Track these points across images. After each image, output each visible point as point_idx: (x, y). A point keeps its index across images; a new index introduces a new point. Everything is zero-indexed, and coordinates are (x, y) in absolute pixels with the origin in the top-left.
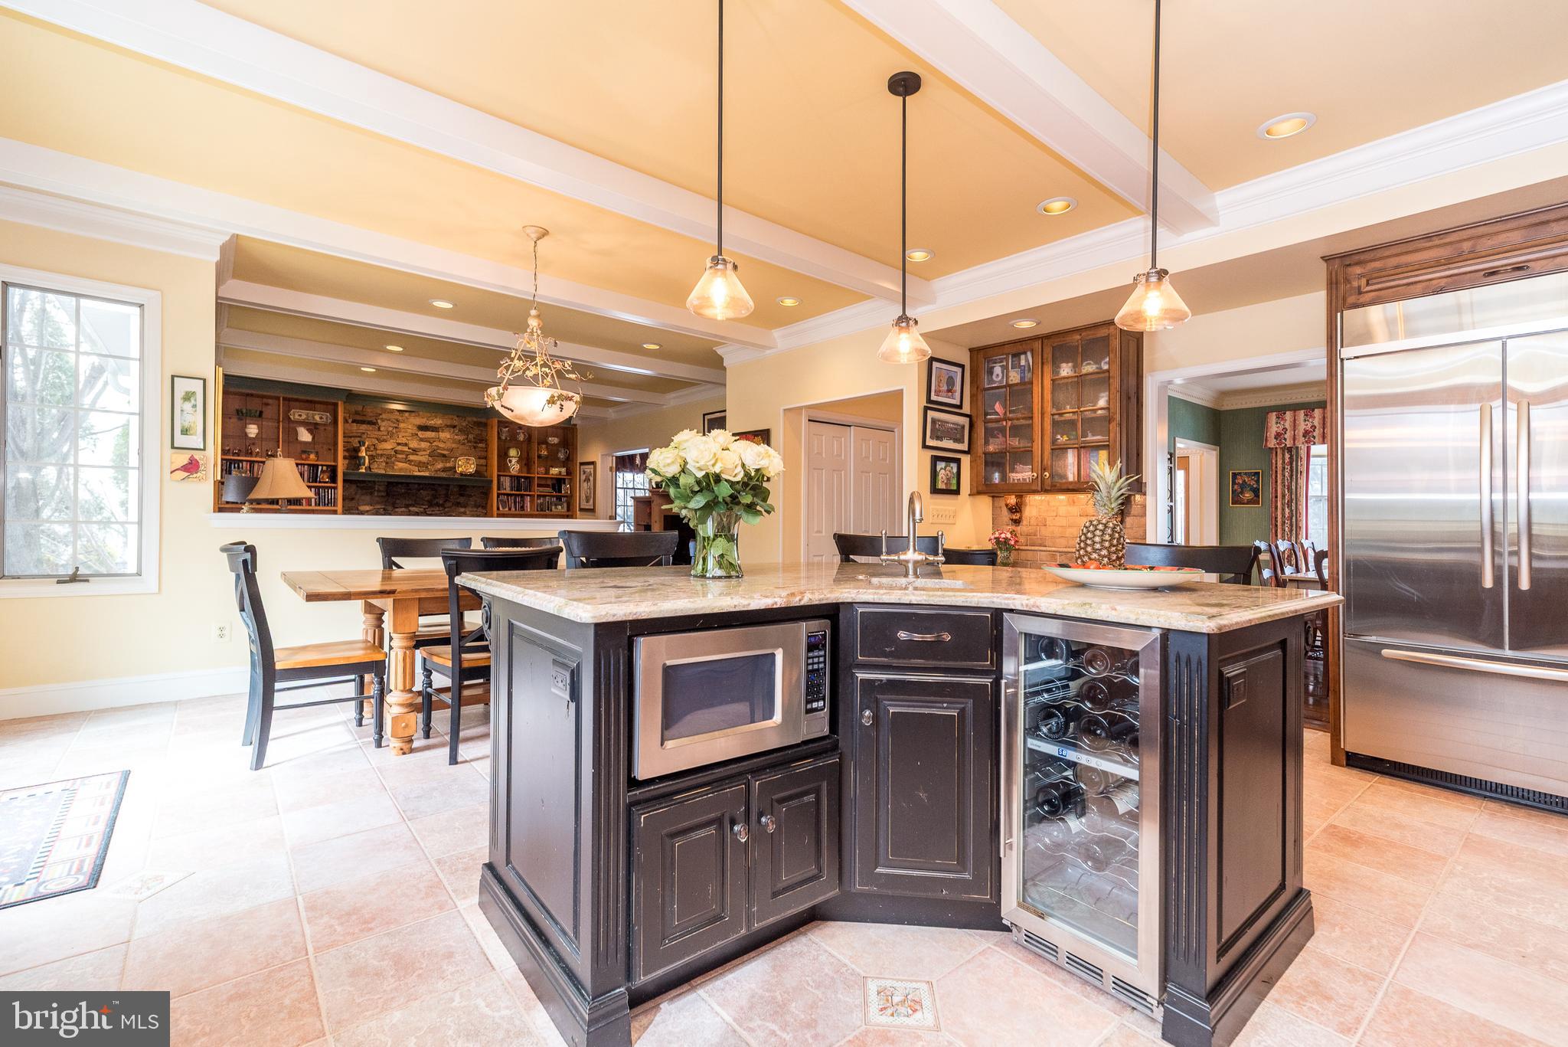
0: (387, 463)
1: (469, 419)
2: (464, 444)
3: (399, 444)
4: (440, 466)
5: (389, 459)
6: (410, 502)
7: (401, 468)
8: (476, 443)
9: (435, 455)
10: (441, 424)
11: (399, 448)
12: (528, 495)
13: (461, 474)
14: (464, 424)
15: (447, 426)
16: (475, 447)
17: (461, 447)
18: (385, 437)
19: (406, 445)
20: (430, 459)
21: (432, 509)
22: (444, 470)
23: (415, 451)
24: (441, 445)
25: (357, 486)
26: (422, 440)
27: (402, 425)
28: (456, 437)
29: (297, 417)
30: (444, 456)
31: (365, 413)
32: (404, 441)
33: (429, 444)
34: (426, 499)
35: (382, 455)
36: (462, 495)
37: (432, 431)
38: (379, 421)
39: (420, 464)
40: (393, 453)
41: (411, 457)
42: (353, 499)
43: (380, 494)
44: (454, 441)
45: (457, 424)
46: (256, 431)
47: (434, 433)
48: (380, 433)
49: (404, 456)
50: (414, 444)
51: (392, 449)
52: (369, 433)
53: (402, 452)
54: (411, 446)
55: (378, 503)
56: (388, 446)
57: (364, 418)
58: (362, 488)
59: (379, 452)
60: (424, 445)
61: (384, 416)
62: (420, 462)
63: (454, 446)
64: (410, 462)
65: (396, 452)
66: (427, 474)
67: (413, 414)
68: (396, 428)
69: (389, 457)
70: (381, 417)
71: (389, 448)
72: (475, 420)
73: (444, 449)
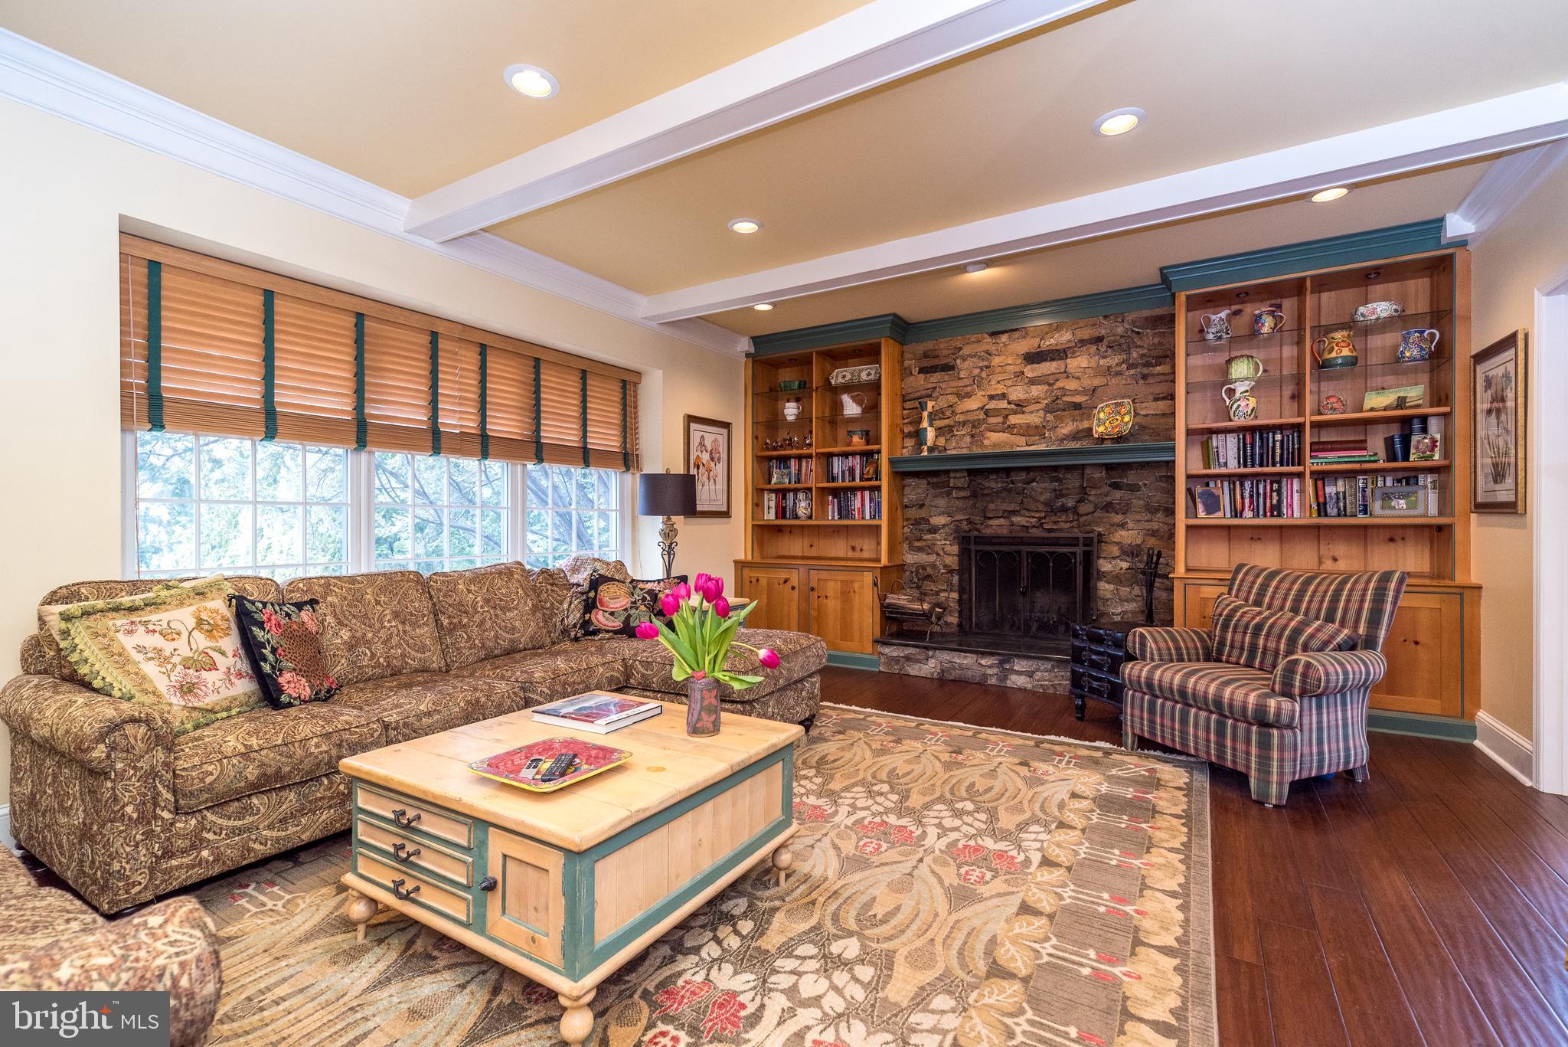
0: (972, 436)
1: (1130, 317)
2: (1119, 373)
3: (992, 397)
4: (1066, 429)
5: (975, 427)
6: (1012, 507)
7: (996, 440)
8: (1147, 365)
9: (1058, 407)
10: (1069, 341)
11: (992, 405)
12: (1291, 475)
13: (1102, 440)
14: (1120, 330)
15: (1083, 342)
16: (1145, 377)
17: (1114, 381)
18: (969, 389)
19: (1003, 396)
20: (1049, 417)
21: (1054, 518)
22: (1075, 436)
23: (1020, 406)
24: (1071, 385)
25: (929, 484)
26: (1033, 382)
27: (996, 361)
28: (1102, 362)
29: (840, 380)
30: (1077, 406)
31: (937, 353)
32: (1000, 389)
33: (1046, 387)
34: (1042, 498)
35: (964, 423)
36: (1116, 486)
37: (1053, 360)
38: (958, 361)
39: (1028, 431)
40: (982, 416)
41: (1014, 420)
42: (922, 506)
43: (962, 494)
44: (1099, 372)
45: (1103, 332)
46: (795, 411)
47: (1054, 364)
48: (961, 383)
49: (1000, 419)
50: (1017, 393)
51: (982, 408)
52: (943, 386)
53: (997, 412)
54: (1013, 397)
55: (959, 510)
56: (972, 404)
57: (936, 362)
58: (935, 486)
59: (960, 418)
60: (1036, 391)
61: (965, 351)
62: (1028, 426)
63: (1097, 382)
64: (1010, 429)
65: (987, 413)
66: (1042, 447)
67: (1016, 335)
68: (988, 367)
69: (976, 424)
70: (961, 353)
71: (974, 407)
72: (1146, 313)
73: (1076, 392)
